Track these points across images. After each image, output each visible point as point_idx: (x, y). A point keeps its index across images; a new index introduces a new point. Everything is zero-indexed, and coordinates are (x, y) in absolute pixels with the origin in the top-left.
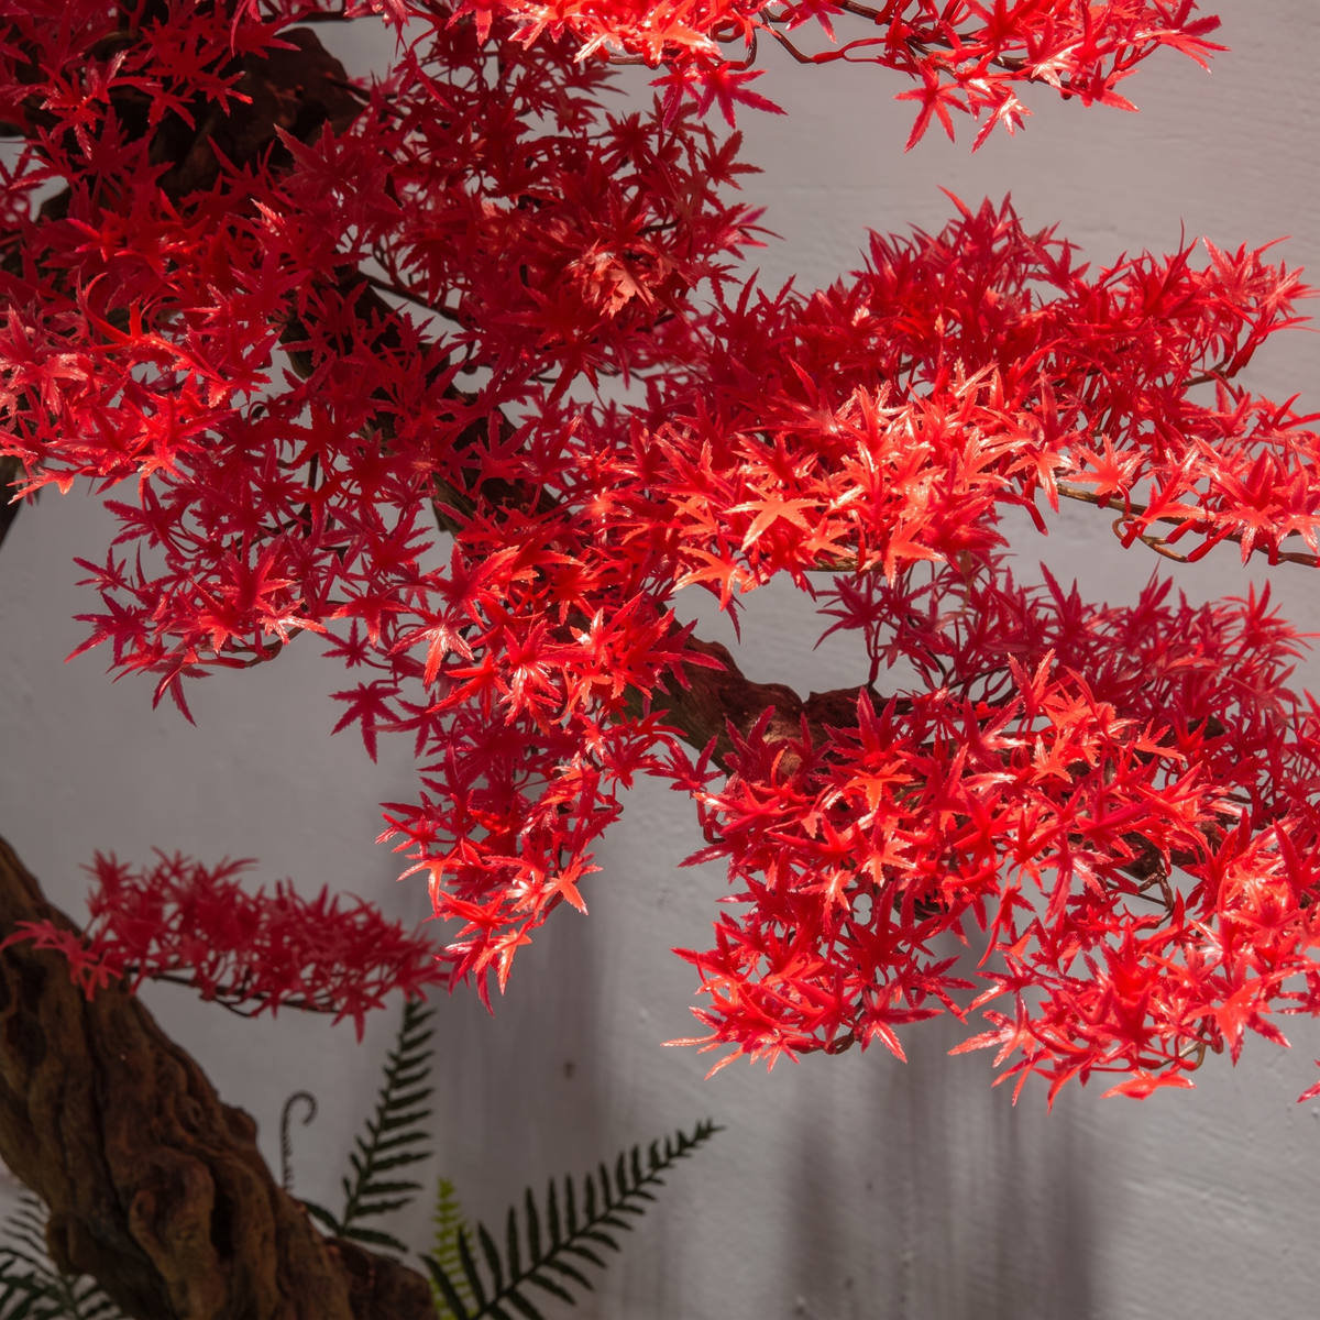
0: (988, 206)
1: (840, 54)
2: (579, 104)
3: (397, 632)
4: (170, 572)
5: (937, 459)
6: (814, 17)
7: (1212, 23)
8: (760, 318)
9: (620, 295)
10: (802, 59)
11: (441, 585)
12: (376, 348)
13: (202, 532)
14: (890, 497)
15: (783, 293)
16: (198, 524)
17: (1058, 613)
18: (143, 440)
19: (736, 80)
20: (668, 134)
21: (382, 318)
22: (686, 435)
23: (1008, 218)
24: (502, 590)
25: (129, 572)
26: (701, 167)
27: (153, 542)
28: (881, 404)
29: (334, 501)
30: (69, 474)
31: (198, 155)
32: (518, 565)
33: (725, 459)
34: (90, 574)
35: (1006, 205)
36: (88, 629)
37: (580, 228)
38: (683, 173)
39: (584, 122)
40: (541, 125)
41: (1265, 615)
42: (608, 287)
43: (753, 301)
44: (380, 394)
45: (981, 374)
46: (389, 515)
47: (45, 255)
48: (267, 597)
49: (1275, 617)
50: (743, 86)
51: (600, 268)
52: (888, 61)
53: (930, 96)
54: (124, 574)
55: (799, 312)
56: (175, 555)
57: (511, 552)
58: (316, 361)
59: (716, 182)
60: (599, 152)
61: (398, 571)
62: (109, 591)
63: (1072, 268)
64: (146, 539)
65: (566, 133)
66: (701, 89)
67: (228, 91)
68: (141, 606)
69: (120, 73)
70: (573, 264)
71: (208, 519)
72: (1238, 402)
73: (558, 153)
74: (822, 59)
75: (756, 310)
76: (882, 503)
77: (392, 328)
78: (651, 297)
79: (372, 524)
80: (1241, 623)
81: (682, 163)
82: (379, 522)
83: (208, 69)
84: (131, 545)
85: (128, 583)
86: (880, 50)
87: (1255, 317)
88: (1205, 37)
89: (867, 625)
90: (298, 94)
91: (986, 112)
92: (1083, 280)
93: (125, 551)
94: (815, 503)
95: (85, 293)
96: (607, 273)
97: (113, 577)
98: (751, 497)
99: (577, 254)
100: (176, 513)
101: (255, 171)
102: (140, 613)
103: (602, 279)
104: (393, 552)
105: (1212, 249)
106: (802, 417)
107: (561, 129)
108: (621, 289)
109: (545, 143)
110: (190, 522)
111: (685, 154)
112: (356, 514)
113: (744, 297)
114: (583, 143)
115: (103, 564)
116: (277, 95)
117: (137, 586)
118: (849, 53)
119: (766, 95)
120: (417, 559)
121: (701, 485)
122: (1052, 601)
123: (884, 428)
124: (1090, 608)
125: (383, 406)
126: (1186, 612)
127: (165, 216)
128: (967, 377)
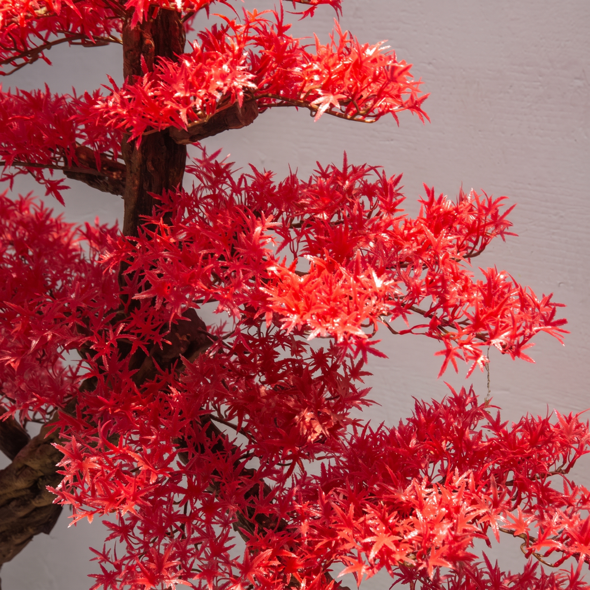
0: (463, 390)
1: (410, 331)
2: (299, 344)
3: (217, 582)
4: (128, 555)
5: (449, 516)
6: (401, 316)
7: (563, 322)
8: (370, 440)
9: (315, 432)
10: (394, 332)
11: (239, 566)
12: (214, 451)
13: (141, 537)
14: (430, 535)
15: (379, 429)
16: (141, 533)
17: (490, 576)
18: (122, 497)
19: (368, 343)
20: (335, 359)
21: (216, 436)
22: (341, 497)
23: (472, 396)
24: (265, 570)
25: (111, 555)
26: (349, 373)
27: (121, 541)
28: (424, 486)
29: (195, 522)
30: (92, 513)
31: (147, 364)
32: (271, 558)
33: (360, 513)
34: (95, 555)
35: (471, 390)
36: (94, 581)
37: (299, 400)
38: (341, 376)
39: (301, 351)
40: (284, 353)
41: (578, 580)
42: (310, 428)
43: (368, 432)
44: (215, 473)
45: (465, 475)
46: (218, 530)
47: (85, 409)
48: (167, 569)
49: (583, 581)
50: (371, 346)
51: (307, 420)
52: (429, 334)
53: (448, 352)
54: (109, 556)
55: (385, 436)
56: (130, 547)
57: (269, 552)
58: (190, 458)
59: (354, 380)
60: (308, 365)
61: (221, 557)
62: (103, 564)
63: (501, 423)
64: (118, 538)
65: (294, 357)
66: (355, 347)
67: (162, 339)
68: (116, 570)
69: (122, 332)
70: (297, 417)
71: (145, 531)
72: (572, 489)
73: (291, 366)
74: (403, 333)
75: (368, 437)
76: (426, 538)
77: (220, 442)
78: (328, 433)
79: (210, 534)
80: (567, 583)
81: (340, 371)
82: (213, 533)
83: (155, 330)
84: (113, 541)
85: (110, 560)
86: (427, 330)
87: (576, 446)
88: (560, 327)
89: (411, 582)
90: (188, 337)
91: (472, 362)
92: (505, 428)
93: (110, 544)
94: (398, 538)
95: (102, 429)
96: (310, 422)
97: (105, 557)
98: (372, 534)
99: (298, 413)
100: (132, 527)
101: (170, 372)
102: (115, 574)
103: (308, 424)
104: (219, 549)
105: (558, 414)
106: (391, 493)
107: (292, 355)
108: (316, 429)
109: (286, 361)
110: (137, 532)
111: (342, 367)
112: (204, 529)
113: (364, 431)
114: (301, 362)
115: (101, 552)
116: (180, 339)
117: (114, 561)
118: (413, 331)
119: (381, 350)
120: (229, 552)
121: (349, 525)
122: (488, 570)
123: (425, 499)
124: (503, 573)
125: (216, 478)
126: (544, 576)
127: (135, 394)
128: (460, 475)
